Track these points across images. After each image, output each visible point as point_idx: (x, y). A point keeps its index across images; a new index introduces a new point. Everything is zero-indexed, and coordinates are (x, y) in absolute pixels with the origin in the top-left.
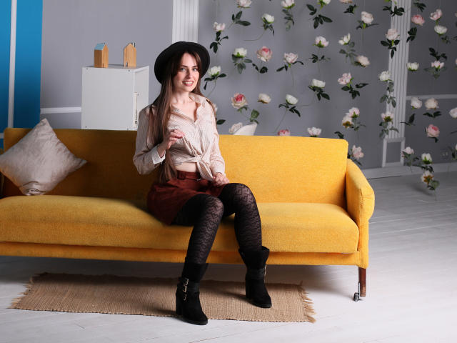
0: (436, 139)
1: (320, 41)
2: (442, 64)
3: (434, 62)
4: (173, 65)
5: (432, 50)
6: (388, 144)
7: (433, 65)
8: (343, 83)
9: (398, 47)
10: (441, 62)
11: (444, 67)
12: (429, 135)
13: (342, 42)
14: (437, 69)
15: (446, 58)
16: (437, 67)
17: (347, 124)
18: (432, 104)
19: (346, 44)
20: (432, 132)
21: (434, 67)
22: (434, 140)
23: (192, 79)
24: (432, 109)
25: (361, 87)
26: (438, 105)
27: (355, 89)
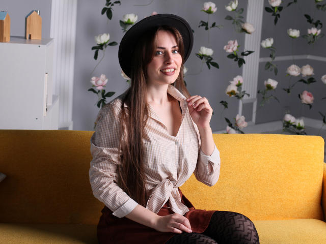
0: (310, 106)
1: (210, 7)
2: (319, 31)
3: (310, 29)
4: (144, 49)
5: (307, 16)
6: (243, 105)
7: (309, 31)
8: (230, 51)
9: (281, 13)
10: (318, 29)
11: (321, 34)
12: (304, 101)
13: (229, 8)
14: (314, 36)
15: (321, 24)
16: (314, 33)
17: (232, 93)
18: (308, 71)
19: (234, 10)
20: (307, 98)
21: (312, 34)
22: (308, 106)
23: (173, 65)
24: (307, 76)
25: (247, 55)
26: (314, 72)
27: (240, 56)
